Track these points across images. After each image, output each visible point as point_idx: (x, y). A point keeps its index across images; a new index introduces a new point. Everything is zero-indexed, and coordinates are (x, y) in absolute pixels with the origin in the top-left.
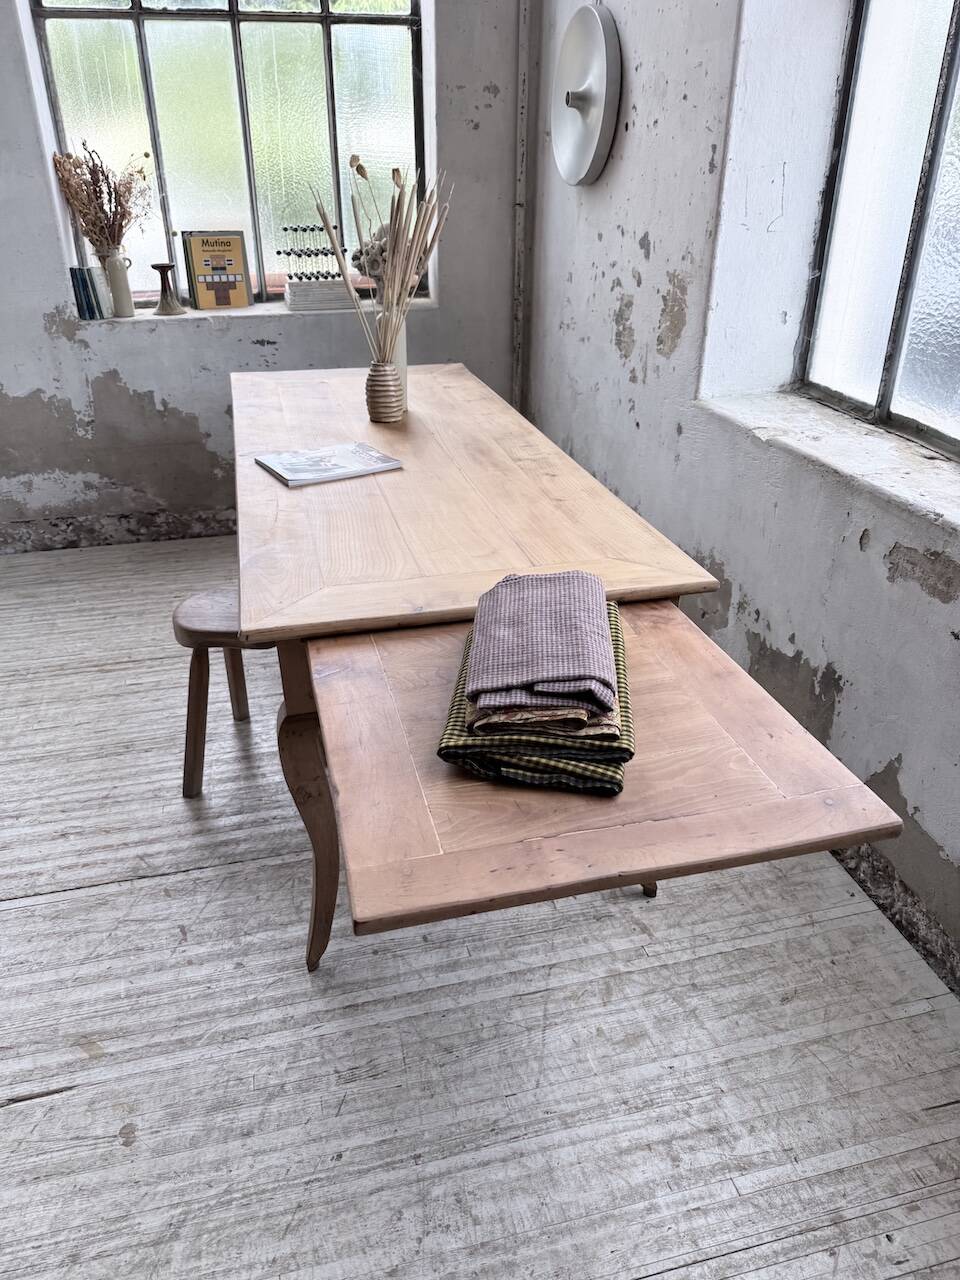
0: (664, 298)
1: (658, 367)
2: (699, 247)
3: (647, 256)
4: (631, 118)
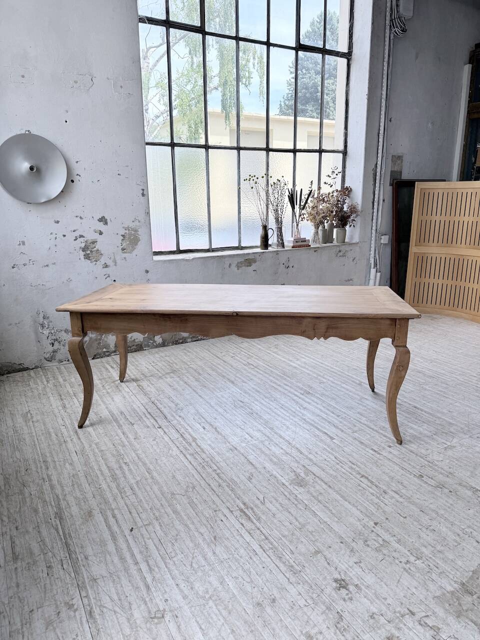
0: (122, 236)
1: (125, 258)
2: (142, 217)
3: (106, 223)
4: (76, 179)
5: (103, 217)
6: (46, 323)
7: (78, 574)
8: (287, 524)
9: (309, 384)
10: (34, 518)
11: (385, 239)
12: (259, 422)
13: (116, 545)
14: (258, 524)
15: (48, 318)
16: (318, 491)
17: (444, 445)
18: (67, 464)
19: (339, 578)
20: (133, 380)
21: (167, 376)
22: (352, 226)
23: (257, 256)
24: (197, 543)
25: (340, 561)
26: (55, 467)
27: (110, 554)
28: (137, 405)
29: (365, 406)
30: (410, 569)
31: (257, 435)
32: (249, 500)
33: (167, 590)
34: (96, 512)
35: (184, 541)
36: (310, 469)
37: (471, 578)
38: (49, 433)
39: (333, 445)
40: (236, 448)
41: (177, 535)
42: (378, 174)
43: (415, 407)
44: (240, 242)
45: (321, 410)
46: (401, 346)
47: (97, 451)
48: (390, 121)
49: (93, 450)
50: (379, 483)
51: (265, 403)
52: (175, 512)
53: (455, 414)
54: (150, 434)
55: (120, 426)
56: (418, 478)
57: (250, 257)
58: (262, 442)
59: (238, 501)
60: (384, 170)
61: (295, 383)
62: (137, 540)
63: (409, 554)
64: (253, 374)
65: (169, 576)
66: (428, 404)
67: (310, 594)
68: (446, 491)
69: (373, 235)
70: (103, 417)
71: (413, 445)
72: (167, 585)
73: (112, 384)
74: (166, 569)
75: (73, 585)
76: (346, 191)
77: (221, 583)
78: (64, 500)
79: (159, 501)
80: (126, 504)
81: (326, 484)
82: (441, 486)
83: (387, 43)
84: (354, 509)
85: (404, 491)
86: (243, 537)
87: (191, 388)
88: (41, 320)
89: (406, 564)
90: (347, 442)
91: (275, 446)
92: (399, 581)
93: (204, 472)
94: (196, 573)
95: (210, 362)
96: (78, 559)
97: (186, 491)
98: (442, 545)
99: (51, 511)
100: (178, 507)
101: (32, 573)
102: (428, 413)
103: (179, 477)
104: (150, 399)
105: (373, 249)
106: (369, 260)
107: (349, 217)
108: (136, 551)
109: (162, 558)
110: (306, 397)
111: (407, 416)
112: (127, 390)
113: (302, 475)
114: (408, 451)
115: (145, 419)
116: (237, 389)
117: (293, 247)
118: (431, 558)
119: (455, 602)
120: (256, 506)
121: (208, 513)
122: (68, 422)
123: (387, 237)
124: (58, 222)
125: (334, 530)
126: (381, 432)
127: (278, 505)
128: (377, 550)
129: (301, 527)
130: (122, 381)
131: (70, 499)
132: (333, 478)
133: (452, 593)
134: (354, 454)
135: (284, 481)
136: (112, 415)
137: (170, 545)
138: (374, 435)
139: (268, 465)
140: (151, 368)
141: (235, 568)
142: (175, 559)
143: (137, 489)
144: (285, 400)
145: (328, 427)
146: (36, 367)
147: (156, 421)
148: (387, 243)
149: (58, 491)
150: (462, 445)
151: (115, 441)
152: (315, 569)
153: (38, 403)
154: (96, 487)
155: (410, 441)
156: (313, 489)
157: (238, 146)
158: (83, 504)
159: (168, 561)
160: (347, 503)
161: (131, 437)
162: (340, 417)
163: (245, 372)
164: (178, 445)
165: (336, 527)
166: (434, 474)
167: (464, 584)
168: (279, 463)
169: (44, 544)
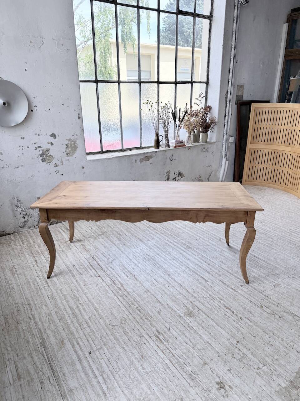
0: (66, 145)
1: (68, 160)
2: (78, 132)
4: (34, 109)
5: (53, 134)
6: (19, 204)
7: (61, 387)
8: (185, 344)
9: (189, 241)
10: (28, 347)
11: (232, 140)
12: (161, 271)
13: (82, 365)
14: (167, 345)
15: (20, 201)
16: (201, 319)
17: (274, 283)
18: (43, 306)
19: (219, 381)
20: (78, 241)
21: (100, 237)
22: (212, 131)
23: (153, 154)
24: (132, 360)
25: (219, 370)
26: (36, 309)
27: (78, 371)
28: (83, 259)
29: (224, 256)
30: (260, 373)
31: (161, 280)
32: (160, 328)
33: (117, 395)
34: (66, 341)
35: (123, 359)
36: (195, 304)
37: (296, 377)
38: (29, 283)
39: (207, 286)
40: (148, 291)
41: (119, 356)
42: (228, 98)
43: (255, 256)
44: (141, 144)
45: (198, 260)
46: (250, 227)
47: (61, 295)
48: (237, 62)
49: (58, 295)
50: (237, 312)
51: (163, 256)
52: (116, 339)
53: (278, 261)
54: (93, 282)
55: (74, 276)
56: (260, 308)
57: (149, 155)
58: (164, 285)
59: (153, 329)
60: (232, 95)
61: (180, 240)
62: (94, 361)
63: (259, 363)
64: (154, 235)
65: (117, 385)
66: (262, 254)
67: (203, 394)
68: (277, 316)
69: (225, 137)
70: (62, 269)
71: (255, 284)
72: (116, 392)
73: (65, 244)
74: (114, 381)
75: (58, 395)
76: (208, 109)
77: (149, 389)
78: (45, 332)
79: (105, 331)
80: (84, 334)
81: (206, 314)
82: (273, 313)
83: (236, 10)
84: (224, 332)
85: (252, 318)
86: (159, 355)
87: (116, 246)
88: (16, 202)
89: (257, 369)
90: (216, 283)
91: (172, 288)
92: (254, 381)
93: (130, 309)
94: (133, 382)
95: (126, 225)
96: (59, 376)
97: (121, 323)
98: (277, 355)
99: (38, 341)
100: (118, 335)
101: (31, 387)
102: (263, 260)
103: (115, 313)
104: (91, 255)
105: (224, 146)
106: (221, 153)
107: (210, 126)
108: (94, 369)
109: (111, 372)
110: (188, 250)
111: (250, 262)
112: (75, 248)
113: (191, 308)
114: (252, 289)
115: (89, 270)
116: (144, 245)
117: (175, 147)
118: (271, 364)
119: (287, 394)
120: (165, 332)
121: (136, 338)
122: (40, 274)
123: (233, 138)
124: (23, 138)
125: (213, 348)
126: (236, 275)
127: (178, 331)
128: (240, 361)
129: (193, 346)
130: (71, 242)
131: (48, 331)
132: (210, 310)
133: (286, 388)
134: (221, 292)
135: (180, 314)
136: (68, 268)
137: (115, 363)
138: (232, 278)
139: (169, 302)
140: (88, 231)
141: (156, 378)
142: (119, 373)
143: (90, 323)
144: (175, 253)
145: (203, 273)
146: (14, 232)
147: (97, 272)
148: (233, 141)
149: (40, 326)
150: (284, 283)
151: (72, 288)
152: (204, 376)
153: (19, 260)
154: (64, 323)
155: (253, 281)
156: (198, 319)
157: (139, 81)
158: (57, 335)
159: (115, 374)
160: (219, 328)
161: (82, 284)
162: (210, 265)
163: (148, 233)
164: (112, 289)
165: (214, 345)
166: (269, 304)
167: (292, 381)
168: (176, 301)
169: (36, 366)
